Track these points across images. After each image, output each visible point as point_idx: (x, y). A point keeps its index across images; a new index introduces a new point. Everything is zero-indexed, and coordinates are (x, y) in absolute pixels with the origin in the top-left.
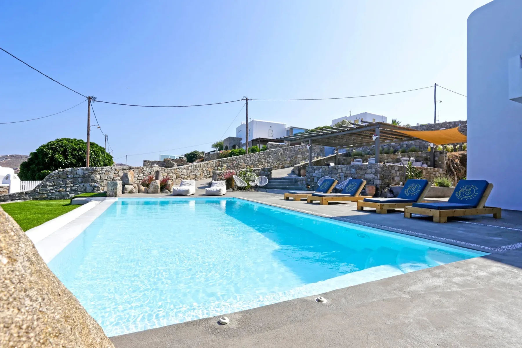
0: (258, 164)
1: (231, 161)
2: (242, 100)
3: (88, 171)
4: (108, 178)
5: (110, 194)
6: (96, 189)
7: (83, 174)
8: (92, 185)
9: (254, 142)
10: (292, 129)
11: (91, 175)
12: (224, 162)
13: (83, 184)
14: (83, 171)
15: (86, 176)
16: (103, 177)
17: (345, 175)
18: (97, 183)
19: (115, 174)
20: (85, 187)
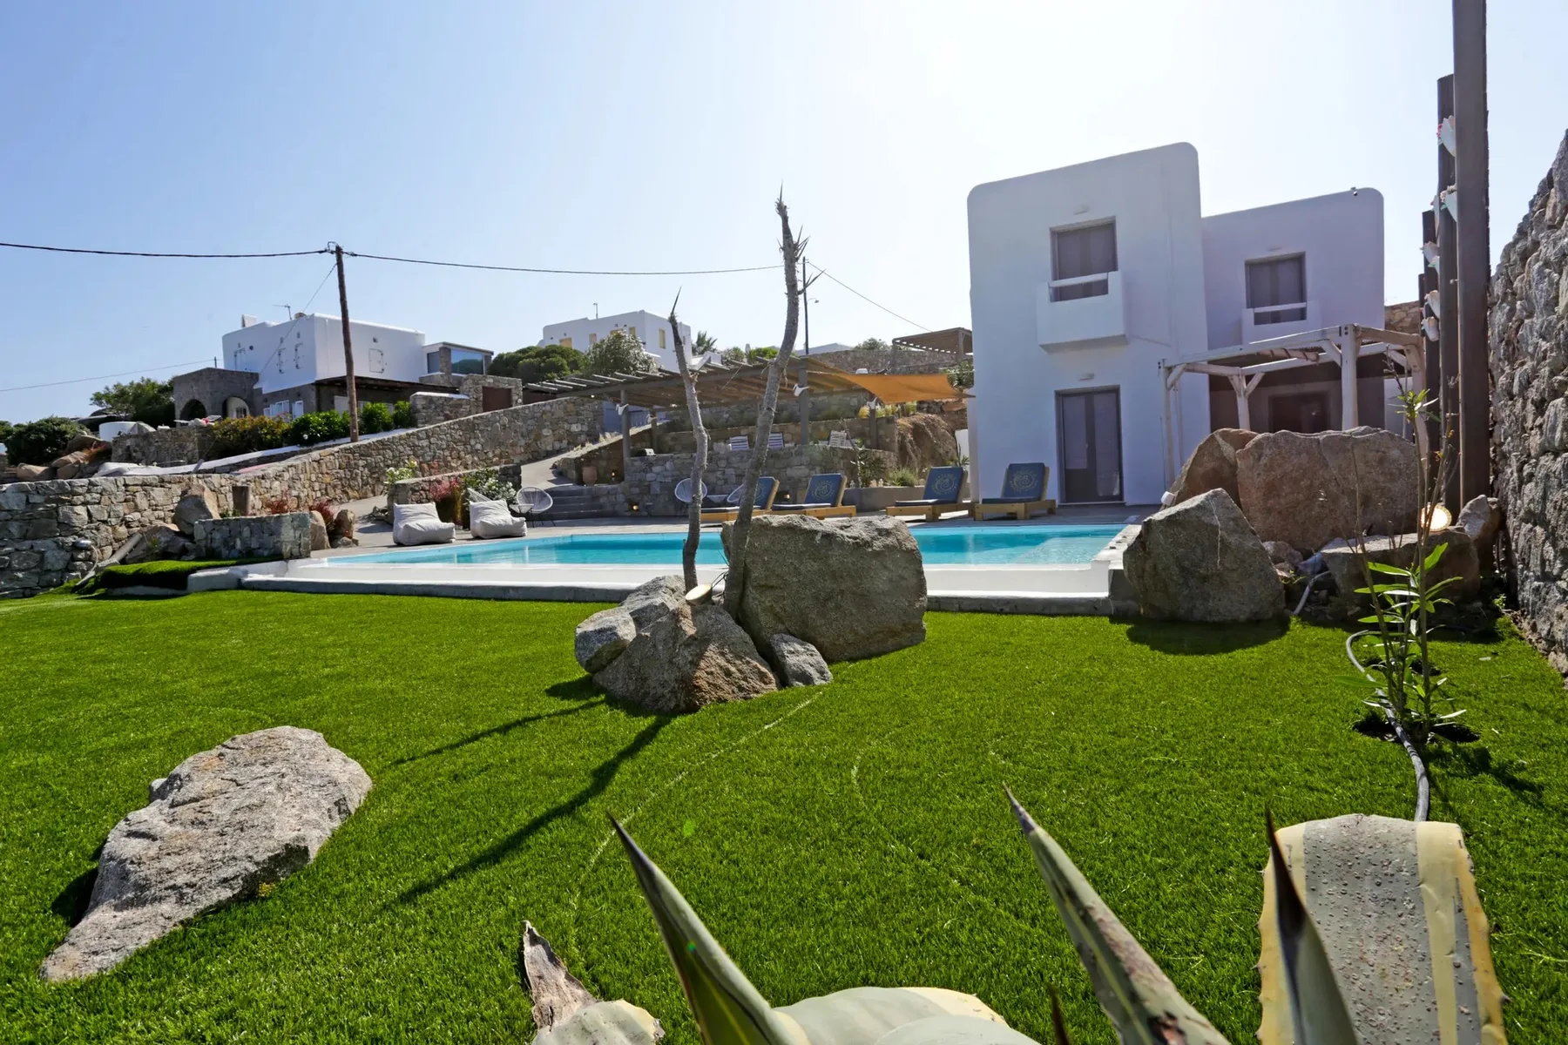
0: (449, 458)
1: (378, 449)
2: (321, 252)
3: (44, 494)
4: (109, 516)
5: (291, 550)
6: (80, 556)
7: (23, 507)
8: (63, 543)
9: (323, 389)
10: (446, 349)
11: (56, 509)
12: (361, 455)
13: (28, 543)
14: (24, 497)
15: (41, 514)
16: (97, 516)
17: (739, 472)
18: (80, 536)
19: (126, 501)
20: (39, 552)
